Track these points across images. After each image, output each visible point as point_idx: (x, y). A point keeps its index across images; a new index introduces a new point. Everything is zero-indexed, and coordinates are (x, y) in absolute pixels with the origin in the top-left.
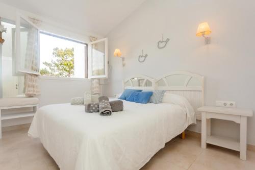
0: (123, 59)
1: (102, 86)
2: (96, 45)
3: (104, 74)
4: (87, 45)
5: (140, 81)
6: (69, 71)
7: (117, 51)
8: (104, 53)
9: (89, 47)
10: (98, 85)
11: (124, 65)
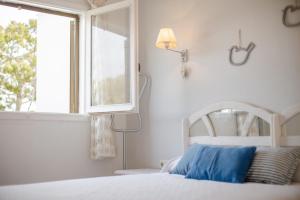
0: (185, 55)
1: (120, 136)
2: (103, 17)
3: (128, 100)
4: (77, 17)
5: (240, 119)
6: (17, 90)
7: (165, 34)
8: (127, 35)
9: (84, 24)
10: (108, 133)
11: (186, 74)
